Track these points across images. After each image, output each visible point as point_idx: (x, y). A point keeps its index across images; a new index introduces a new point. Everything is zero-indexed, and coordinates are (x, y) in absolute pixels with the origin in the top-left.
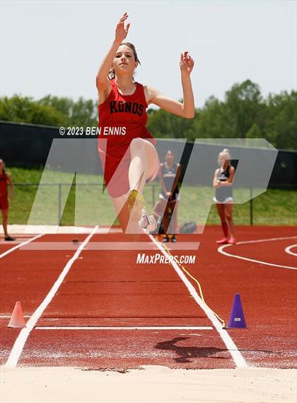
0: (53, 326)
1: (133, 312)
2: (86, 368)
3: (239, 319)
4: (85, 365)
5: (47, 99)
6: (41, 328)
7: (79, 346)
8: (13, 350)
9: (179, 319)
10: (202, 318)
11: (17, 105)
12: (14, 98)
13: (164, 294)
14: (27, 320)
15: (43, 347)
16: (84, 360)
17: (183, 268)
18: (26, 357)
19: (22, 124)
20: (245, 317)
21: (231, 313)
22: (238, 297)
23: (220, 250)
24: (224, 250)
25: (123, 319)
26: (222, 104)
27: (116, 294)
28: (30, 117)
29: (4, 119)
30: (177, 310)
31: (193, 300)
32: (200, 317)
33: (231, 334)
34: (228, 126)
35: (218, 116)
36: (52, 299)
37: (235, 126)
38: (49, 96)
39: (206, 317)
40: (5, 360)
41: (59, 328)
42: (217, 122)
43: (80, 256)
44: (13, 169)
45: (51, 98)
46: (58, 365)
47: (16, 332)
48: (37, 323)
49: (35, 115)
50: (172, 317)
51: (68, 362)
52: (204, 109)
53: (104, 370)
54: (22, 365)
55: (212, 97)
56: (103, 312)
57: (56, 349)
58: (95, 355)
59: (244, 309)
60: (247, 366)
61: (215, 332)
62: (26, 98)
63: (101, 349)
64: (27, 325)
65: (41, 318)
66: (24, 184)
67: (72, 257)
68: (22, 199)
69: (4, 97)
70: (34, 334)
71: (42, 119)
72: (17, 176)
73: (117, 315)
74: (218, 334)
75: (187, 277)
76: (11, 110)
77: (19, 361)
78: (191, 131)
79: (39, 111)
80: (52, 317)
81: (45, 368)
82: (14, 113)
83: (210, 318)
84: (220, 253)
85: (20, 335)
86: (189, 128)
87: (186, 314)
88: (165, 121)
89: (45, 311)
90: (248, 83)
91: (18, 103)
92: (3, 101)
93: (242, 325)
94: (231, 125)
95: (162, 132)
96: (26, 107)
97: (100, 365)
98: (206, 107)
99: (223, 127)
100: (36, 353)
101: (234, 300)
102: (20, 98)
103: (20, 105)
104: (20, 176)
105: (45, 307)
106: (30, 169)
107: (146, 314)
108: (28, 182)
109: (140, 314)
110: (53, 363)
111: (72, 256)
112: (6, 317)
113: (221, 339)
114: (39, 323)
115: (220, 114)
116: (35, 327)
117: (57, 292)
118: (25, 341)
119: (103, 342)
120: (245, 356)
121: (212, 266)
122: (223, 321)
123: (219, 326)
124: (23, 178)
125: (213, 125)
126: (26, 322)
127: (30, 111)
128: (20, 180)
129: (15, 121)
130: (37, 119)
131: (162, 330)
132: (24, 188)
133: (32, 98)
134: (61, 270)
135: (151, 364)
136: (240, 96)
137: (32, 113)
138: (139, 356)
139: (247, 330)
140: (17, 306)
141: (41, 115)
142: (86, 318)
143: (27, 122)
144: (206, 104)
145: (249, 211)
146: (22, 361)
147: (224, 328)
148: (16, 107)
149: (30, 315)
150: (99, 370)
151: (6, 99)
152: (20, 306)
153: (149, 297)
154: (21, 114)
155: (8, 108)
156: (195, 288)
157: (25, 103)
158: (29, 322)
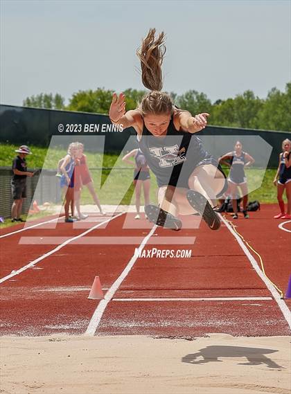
0: (129, 298)
2: (157, 336)
4: (156, 334)
6: (118, 300)
7: (151, 316)
8: (92, 320)
9: (242, 290)
10: (263, 289)
11: (101, 98)
12: (97, 91)
14: (105, 292)
15: (119, 317)
16: (156, 329)
17: (247, 244)
18: (104, 326)
21: (288, 284)
23: (280, 226)
24: (283, 226)
26: (283, 94)
27: (186, 268)
29: (89, 111)
31: (255, 273)
32: (261, 289)
33: (288, 304)
35: (280, 105)
36: (129, 273)
38: (130, 90)
39: (266, 288)
40: (85, 329)
41: (134, 300)
42: (279, 111)
43: (155, 232)
45: (132, 91)
46: (132, 333)
47: (95, 304)
48: (114, 295)
50: (236, 289)
51: (141, 331)
52: (267, 100)
53: (174, 338)
54: (99, 334)
55: (274, 89)
57: (130, 320)
58: (166, 324)
61: (274, 302)
62: (109, 92)
63: (171, 319)
64: (105, 297)
65: (118, 290)
66: (106, 168)
67: (148, 234)
69: (89, 90)
70: (111, 305)
73: (187, 287)
74: (276, 304)
75: (251, 251)
76: (95, 102)
77: (97, 330)
80: (128, 289)
81: (120, 336)
82: (98, 104)
83: (270, 290)
84: (281, 229)
85: (98, 306)
86: (254, 116)
87: (247, 286)
88: (233, 110)
89: (122, 284)
92: (88, 94)
95: (229, 121)
96: (108, 99)
97: (170, 333)
98: (269, 98)
100: (113, 323)
102: (103, 91)
105: (122, 280)
107: (211, 285)
108: (110, 166)
109: (207, 286)
110: (128, 332)
113: (279, 308)
114: (116, 295)
115: (281, 103)
116: (112, 299)
117: (133, 267)
118: (103, 311)
119: (173, 312)
122: (281, 292)
123: (277, 296)
125: (276, 113)
126: (104, 295)
131: (226, 301)
135: (216, 332)
138: (205, 325)
140: (96, 280)
144: (269, 95)
146: (100, 330)
147: (282, 299)
149: (109, 288)
150: (169, 338)
151: (91, 92)
152: (98, 280)
153: (216, 270)
154: (104, 105)
155: (92, 100)
156: (257, 261)
157: (107, 95)
158: (107, 294)
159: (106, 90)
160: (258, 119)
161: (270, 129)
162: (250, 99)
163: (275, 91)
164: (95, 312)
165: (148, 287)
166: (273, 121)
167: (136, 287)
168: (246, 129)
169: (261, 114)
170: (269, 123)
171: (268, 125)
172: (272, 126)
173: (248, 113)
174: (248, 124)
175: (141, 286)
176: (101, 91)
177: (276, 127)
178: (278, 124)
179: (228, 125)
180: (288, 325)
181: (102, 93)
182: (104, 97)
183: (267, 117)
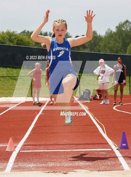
0: (29, 150)
1: (70, 142)
2: (46, 172)
3: (125, 145)
4: (46, 170)
5: (24, 32)
6: (23, 151)
7: (42, 160)
8: (9, 163)
9: (94, 145)
10: (106, 144)
11: (9, 36)
12: (7, 32)
13: (86, 132)
14: (15, 147)
15: (24, 161)
16: (45, 167)
17: (96, 118)
18: (16, 166)
19: (11, 45)
20: (128, 143)
21: (120, 141)
22: (124, 133)
23: (114, 108)
24: (116, 108)
25: (65, 146)
26: (114, 32)
27: (61, 133)
28: (15, 42)
29: (2, 43)
30: (93, 140)
31: (101, 135)
33: (121, 153)
34: (117, 44)
35: (112, 39)
36: (28, 136)
37: (121, 44)
38: (25, 31)
39: (108, 144)
40: (4, 169)
41: (32, 151)
42: (111, 42)
43: (42, 113)
44: (7, 68)
45: (26, 31)
46: (32, 171)
47: (10, 153)
48: (21, 148)
49: (18, 40)
50: (90, 144)
51: (37, 169)
52: (105, 36)
53: (56, 172)
54: (14, 171)
55: (109, 29)
56: (54, 142)
57: (31, 162)
58: (51, 164)
59: (127, 139)
60: (129, 169)
61: (112, 151)
62: (13, 32)
63: (54, 162)
64: (16, 150)
65: (23, 146)
66: (13, 76)
68: (12, 84)
69: (2, 31)
70: (19, 154)
71: (21, 42)
72: (9, 72)
73: (62, 143)
74: (114, 152)
75: (98, 122)
76: (6, 38)
77: (12, 168)
78: (98, 46)
79: (20, 38)
80: (28, 145)
81: (26, 172)
82: (7, 39)
83: (110, 144)
84: (114, 110)
85: (12, 155)
87: (97, 142)
89: (25, 142)
90: (127, 21)
91: (9, 35)
92: (1, 33)
93: (126, 148)
94: (119, 43)
96: (13, 36)
97: (54, 170)
98: (106, 34)
99: (114, 44)
100: (21, 164)
101: (122, 134)
102: (10, 32)
103: (10, 35)
104: (11, 72)
105: (25, 140)
106: (16, 68)
107: (77, 143)
108: (15, 75)
109: (74, 143)
110: (30, 169)
111: (39, 113)
112: (5, 145)
115: (113, 38)
116: (20, 151)
117: (31, 132)
118: (15, 158)
119: (55, 158)
120: (128, 164)
121: (111, 117)
122: (116, 145)
123: (114, 148)
124: (12, 73)
125: (109, 43)
127: (16, 38)
128: (11, 74)
129: (8, 43)
130: (19, 42)
131: (85, 151)
132: (13, 78)
133: (16, 32)
134: (33, 121)
135: (80, 169)
136: (123, 29)
137: (17, 39)
138: (74, 165)
139: (129, 150)
140: (11, 140)
141: (21, 40)
142: (46, 146)
143: (14, 45)
144: (106, 33)
145: (129, 87)
146: (14, 169)
147: (117, 149)
148: (8, 36)
149: (17, 144)
150: (53, 172)
151: (3, 33)
152: (12, 140)
153: (78, 133)
154: (11, 40)
155: (4, 37)
156: (102, 128)
157: (12, 34)
158: (17, 148)
159: (11, 31)
160: (100, 46)
161: (107, 52)
162: (95, 35)
163: (110, 31)
164: (11, 158)
165: (40, 143)
166: (108, 47)
167: (33, 143)
168: (93, 52)
169: (102, 44)
170: (106, 49)
171: (106, 50)
172: (108, 51)
173: (94, 43)
174: (94, 50)
175: (36, 143)
176: (9, 32)
177: (110, 51)
178: (111, 50)
179: (82, 50)
180: (121, 164)
181: (9, 33)
182: (11, 35)
183: (105, 46)
